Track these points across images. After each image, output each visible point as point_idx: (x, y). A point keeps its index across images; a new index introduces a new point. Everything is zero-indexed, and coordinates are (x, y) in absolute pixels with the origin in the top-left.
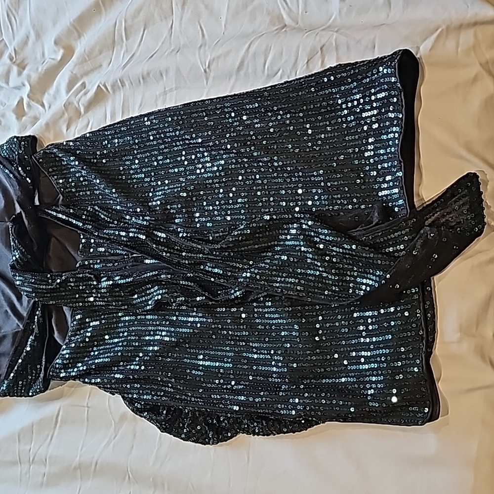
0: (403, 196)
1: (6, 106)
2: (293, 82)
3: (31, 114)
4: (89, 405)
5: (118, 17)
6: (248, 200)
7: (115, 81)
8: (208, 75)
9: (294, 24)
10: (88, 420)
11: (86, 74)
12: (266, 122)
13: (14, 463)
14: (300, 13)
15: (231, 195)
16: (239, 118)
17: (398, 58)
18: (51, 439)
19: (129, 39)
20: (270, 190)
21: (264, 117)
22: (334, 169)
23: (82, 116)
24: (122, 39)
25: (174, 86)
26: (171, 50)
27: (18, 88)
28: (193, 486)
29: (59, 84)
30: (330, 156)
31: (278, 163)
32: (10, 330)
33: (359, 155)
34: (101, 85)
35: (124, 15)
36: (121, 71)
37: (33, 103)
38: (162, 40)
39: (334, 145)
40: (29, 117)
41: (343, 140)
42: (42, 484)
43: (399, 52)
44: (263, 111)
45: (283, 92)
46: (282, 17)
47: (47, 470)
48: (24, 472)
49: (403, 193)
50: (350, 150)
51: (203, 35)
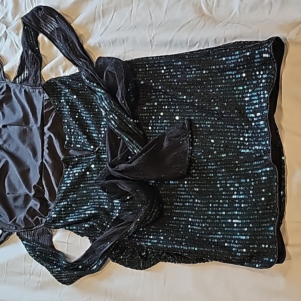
0: (267, 126)
2: (204, 51)
4: (68, 242)
5: (98, 4)
6: (170, 121)
7: (95, 44)
8: (152, 43)
9: (209, 14)
12: (185, 74)
13: (21, 274)
14: (214, 7)
15: (160, 117)
16: (168, 70)
17: (272, 42)
19: (104, 17)
20: (184, 116)
21: (184, 71)
22: (225, 107)
24: (100, 17)
25: (131, 49)
26: (131, 26)
28: (129, 297)
30: (223, 99)
31: (190, 101)
32: (23, 192)
33: (241, 99)
35: (102, 2)
36: (99, 37)
38: (125, 19)
39: (226, 92)
41: (232, 89)
42: (37, 288)
43: (273, 39)
44: (184, 67)
45: (197, 56)
46: (202, 9)
47: (41, 279)
48: (27, 279)
49: (267, 124)
50: (236, 96)
51: (151, 18)
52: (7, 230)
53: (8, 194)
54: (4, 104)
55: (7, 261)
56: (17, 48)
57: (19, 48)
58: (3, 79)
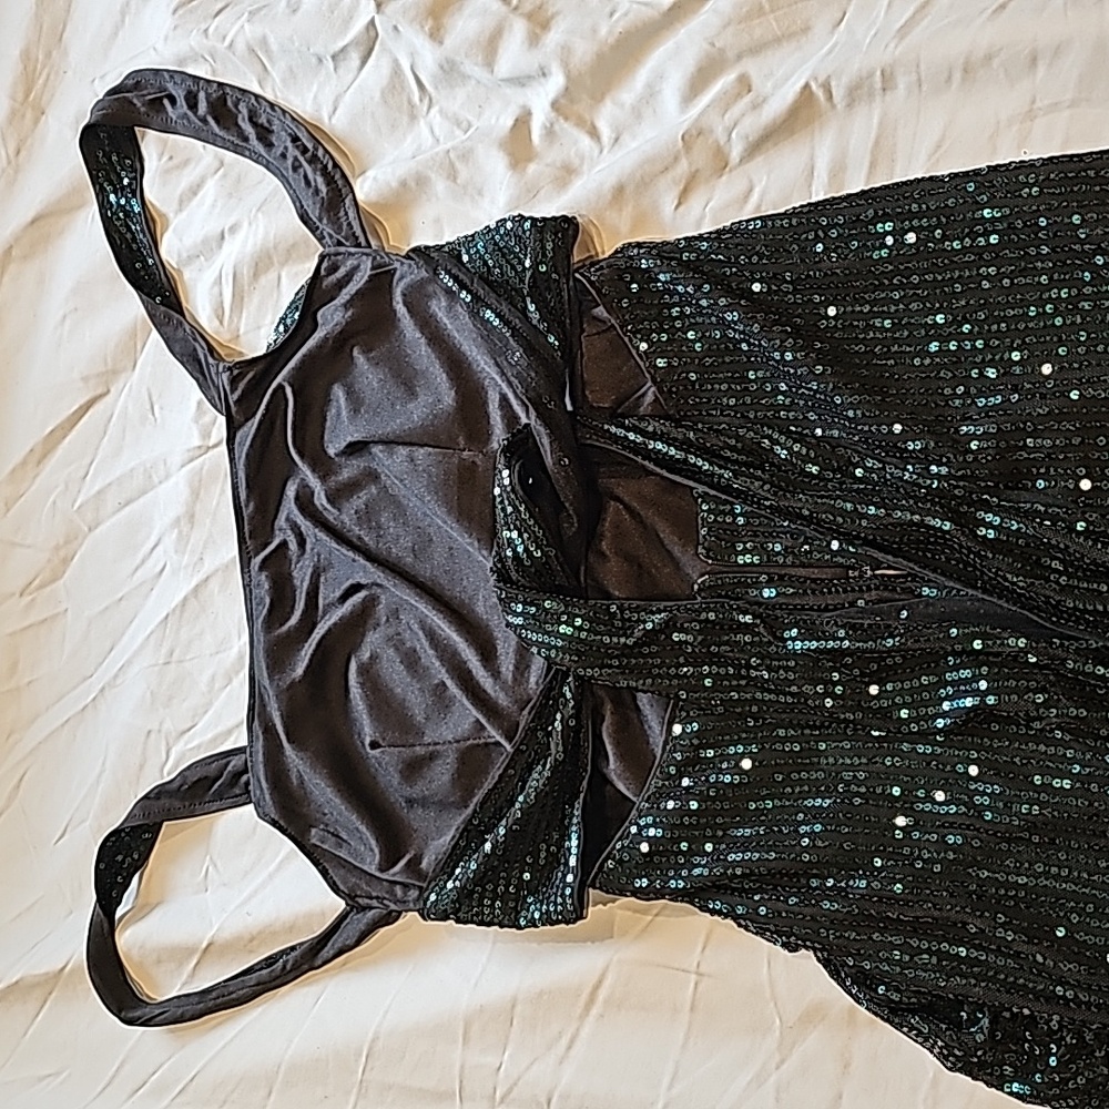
1: (472, 130)
3: (554, 155)
4: (702, 970)
7: (864, 74)
10: (692, 1009)
11: (756, 50)
13: (443, 1096)
18: (569, 1048)
23: (730, 171)
25: (1069, 96)
27: (520, 81)
29: (660, 76)
34: (814, 86)
36: (892, 45)
37: (564, 127)
40: (547, 165)
52: (375, 903)
53: (374, 745)
54: (356, 352)
55: (370, 1035)
56: (421, 100)
57: (430, 100)
58: (357, 238)
